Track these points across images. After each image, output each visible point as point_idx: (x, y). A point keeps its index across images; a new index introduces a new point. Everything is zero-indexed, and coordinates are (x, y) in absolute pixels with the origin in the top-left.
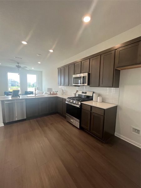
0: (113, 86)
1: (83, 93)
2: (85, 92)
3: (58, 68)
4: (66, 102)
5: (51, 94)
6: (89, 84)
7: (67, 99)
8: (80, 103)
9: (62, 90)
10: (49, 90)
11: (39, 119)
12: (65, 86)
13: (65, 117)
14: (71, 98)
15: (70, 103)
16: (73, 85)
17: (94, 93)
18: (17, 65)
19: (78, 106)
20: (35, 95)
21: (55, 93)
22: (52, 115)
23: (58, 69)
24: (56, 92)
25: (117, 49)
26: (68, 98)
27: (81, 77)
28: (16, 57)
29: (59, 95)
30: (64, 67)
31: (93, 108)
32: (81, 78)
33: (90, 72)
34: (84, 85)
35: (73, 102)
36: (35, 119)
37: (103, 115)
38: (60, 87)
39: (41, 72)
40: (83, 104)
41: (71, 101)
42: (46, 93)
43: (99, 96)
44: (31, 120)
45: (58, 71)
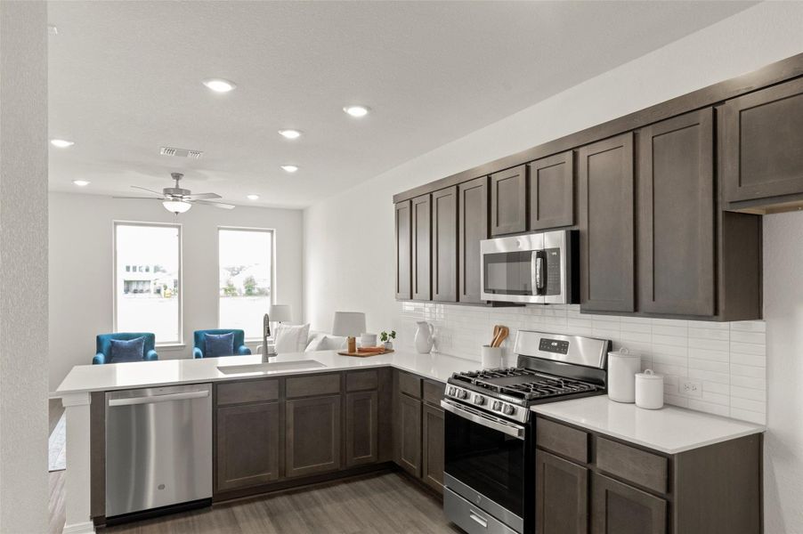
0: (716, 312)
1: (546, 345)
2: (560, 342)
3: (395, 197)
4: (444, 404)
5: (353, 351)
6: (575, 296)
7: (448, 387)
8: (522, 414)
9: (423, 324)
10: (347, 322)
11: (282, 502)
12: (440, 302)
13: (437, 497)
14: (475, 376)
15: (463, 413)
16: (485, 297)
17: (610, 346)
18: (172, 184)
19: (513, 431)
20: (265, 360)
21: (380, 344)
22: (362, 484)
23: (398, 200)
24: (384, 338)
25: (722, 102)
26: (456, 377)
27: (530, 253)
28: (171, 151)
29: (406, 359)
30: (431, 194)
31: (599, 442)
32: (529, 260)
33: (582, 226)
34: (547, 299)
35: (483, 402)
36: (259, 504)
37: (662, 490)
38: (409, 306)
39: (301, 213)
40: (539, 421)
41: (474, 398)
42: (325, 345)
43: (642, 371)
44: (237, 509)
45: (398, 212)
